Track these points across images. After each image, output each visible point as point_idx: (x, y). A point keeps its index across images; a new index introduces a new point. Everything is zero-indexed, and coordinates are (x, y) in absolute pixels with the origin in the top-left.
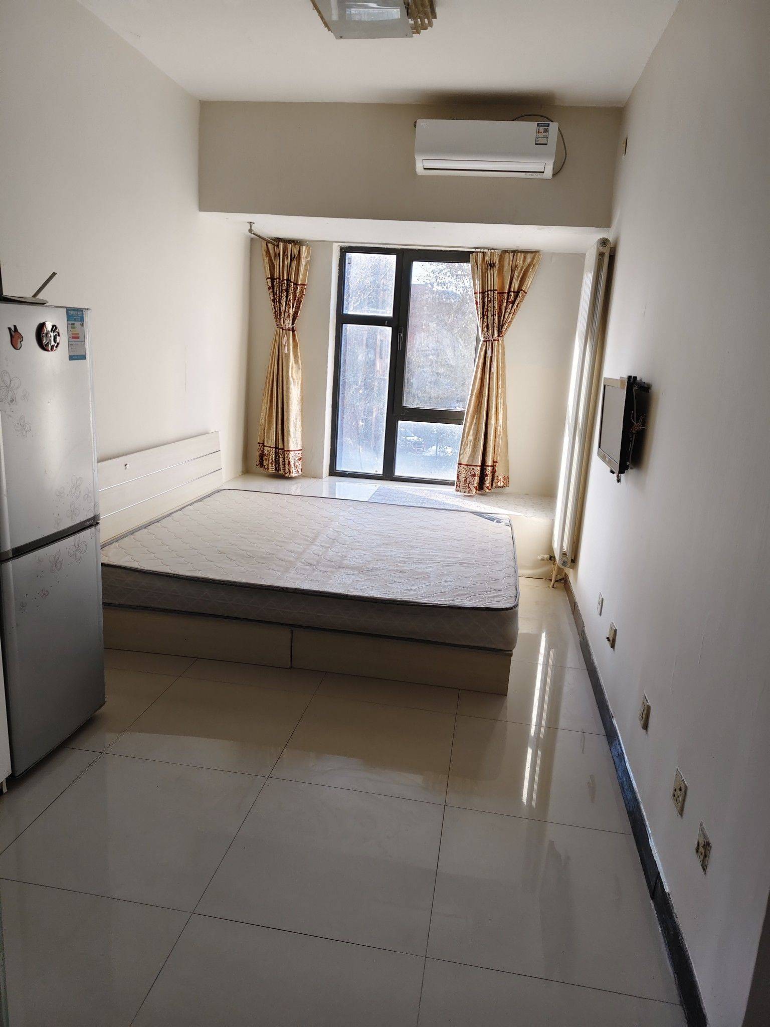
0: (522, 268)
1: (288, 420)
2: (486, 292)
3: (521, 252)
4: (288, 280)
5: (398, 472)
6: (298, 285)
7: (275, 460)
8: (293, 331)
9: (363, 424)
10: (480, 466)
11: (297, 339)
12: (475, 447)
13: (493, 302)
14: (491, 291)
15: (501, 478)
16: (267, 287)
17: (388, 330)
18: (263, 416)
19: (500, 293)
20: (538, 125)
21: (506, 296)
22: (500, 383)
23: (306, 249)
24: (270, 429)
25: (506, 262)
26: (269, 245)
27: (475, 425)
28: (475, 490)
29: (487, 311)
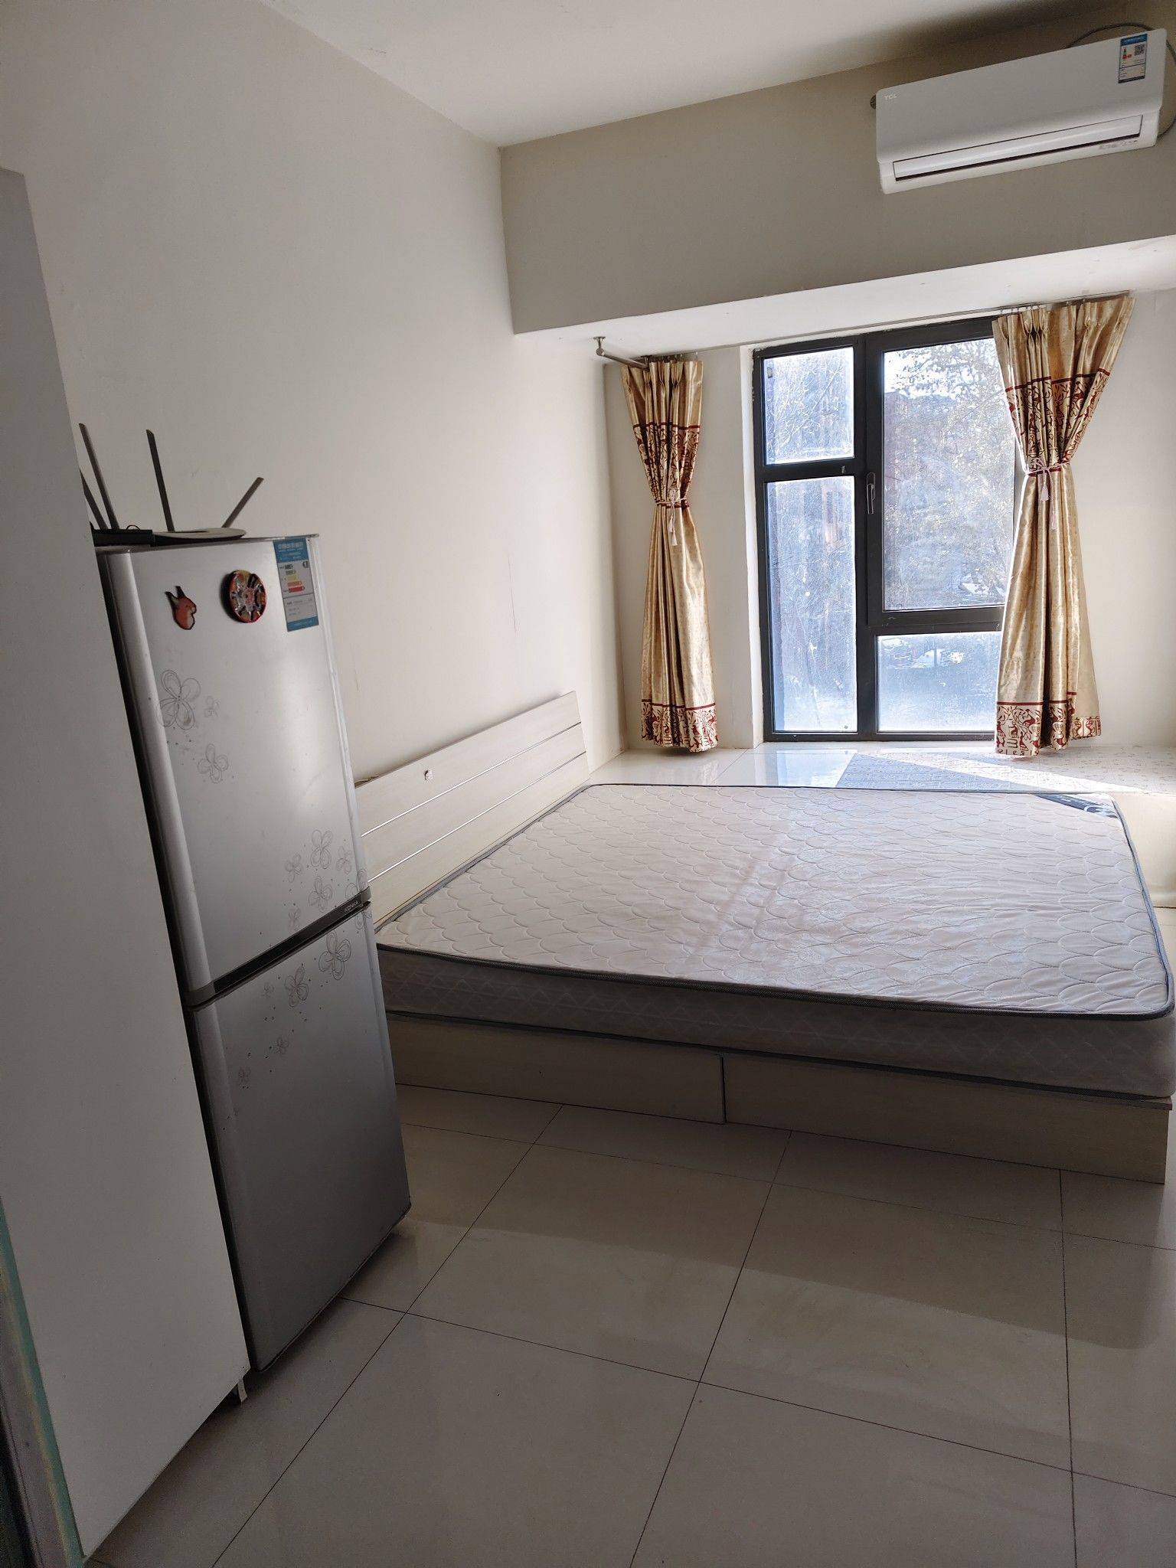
0: (1097, 328)
1: (688, 658)
2: (1028, 384)
3: (1093, 300)
4: (669, 424)
5: (885, 725)
6: (686, 428)
7: (672, 725)
8: (684, 507)
9: (816, 648)
10: (1041, 704)
11: (691, 520)
12: (1028, 670)
13: (1045, 401)
14: (1038, 380)
15: (1084, 721)
16: (636, 441)
17: (848, 483)
18: (646, 656)
19: (1057, 382)
20: (1123, 43)
21: (1069, 386)
22: (1069, 547)
23: (694, 366)
24: (660, 676)
25: (1064, 323)
26: (635, 371)
27: (1024, 631)
28: (1034, 749)
29: (1034, 418)
